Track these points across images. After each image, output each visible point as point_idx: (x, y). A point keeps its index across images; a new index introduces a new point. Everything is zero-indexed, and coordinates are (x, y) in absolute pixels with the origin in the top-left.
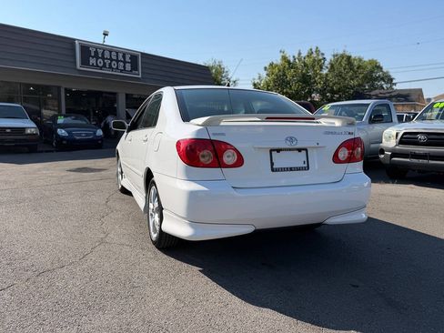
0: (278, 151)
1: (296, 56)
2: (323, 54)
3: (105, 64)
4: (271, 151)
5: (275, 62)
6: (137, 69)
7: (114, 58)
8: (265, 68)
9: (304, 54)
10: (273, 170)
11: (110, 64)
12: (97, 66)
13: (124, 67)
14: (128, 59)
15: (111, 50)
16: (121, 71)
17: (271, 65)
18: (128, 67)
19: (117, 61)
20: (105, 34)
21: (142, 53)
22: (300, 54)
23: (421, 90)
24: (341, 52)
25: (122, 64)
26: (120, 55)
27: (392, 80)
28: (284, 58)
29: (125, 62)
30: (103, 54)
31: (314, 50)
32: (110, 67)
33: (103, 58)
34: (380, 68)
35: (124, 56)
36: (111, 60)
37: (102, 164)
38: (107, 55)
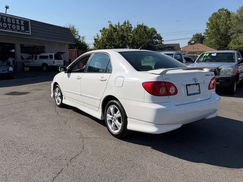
0: (189, 85)
1: (117, 25)
2: (131, 25)
3: (8, 26)
4: (187, 85)
5: (106, 28)
6: (28, 30)
7: (14, 22)
8: (101, 31)
9: (121, 24)
10: (188, 95)
11: (11, 26)
12: (3, 27)
13: (20, 28)
14: (22, 24)
15: (12, 17)
16: (19, 31)
17: (104, 29)
18: (23, 28)
19: (16, 24)
20: (7, 8)
21: (31, 20)
22: (119, 24)
23: (179, 44)
24: (141, 24)
25: (18, 26)
26: (18, 21)
27: (161, 38)
28: (111, 26)
29: (20, 25)
30: (6, 19)
31: (127, 22)
32: (12, 28)
33: (7, 22)
34: (156, 32)
35: (20, 22)
36: (12, 24)
37: (23, 89)
38: (9, 20)
